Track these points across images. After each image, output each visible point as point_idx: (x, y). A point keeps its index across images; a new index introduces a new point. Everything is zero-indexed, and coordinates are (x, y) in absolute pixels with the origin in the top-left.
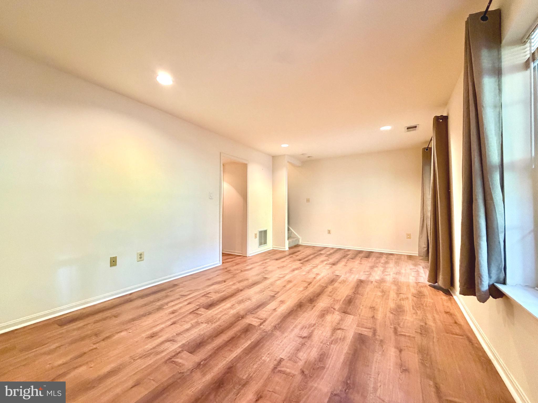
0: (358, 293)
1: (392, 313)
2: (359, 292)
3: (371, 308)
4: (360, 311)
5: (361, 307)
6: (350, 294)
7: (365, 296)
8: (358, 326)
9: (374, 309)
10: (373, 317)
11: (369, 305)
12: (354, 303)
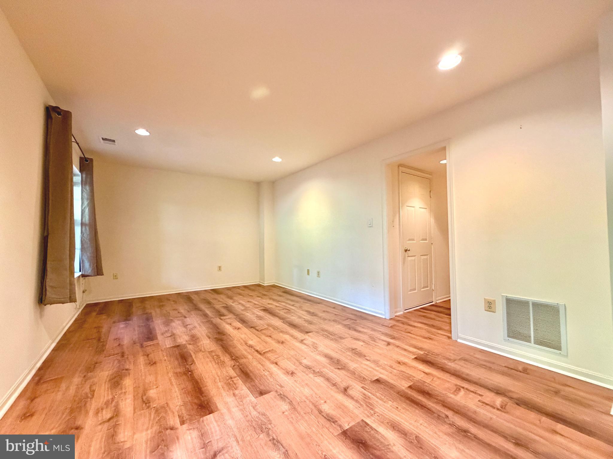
0: (185, 374)
1: (127, 370)
2: (184, 377)
3: (155, 363)
4: (165, 354)
5: (165, 358)
6: (193, 367)
7: (170, 374)
8: (158, 344)
9: (150, 363)
10: (148, 355)
11: (158, 365)
12: (177, 359)
